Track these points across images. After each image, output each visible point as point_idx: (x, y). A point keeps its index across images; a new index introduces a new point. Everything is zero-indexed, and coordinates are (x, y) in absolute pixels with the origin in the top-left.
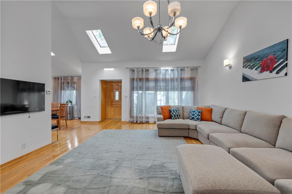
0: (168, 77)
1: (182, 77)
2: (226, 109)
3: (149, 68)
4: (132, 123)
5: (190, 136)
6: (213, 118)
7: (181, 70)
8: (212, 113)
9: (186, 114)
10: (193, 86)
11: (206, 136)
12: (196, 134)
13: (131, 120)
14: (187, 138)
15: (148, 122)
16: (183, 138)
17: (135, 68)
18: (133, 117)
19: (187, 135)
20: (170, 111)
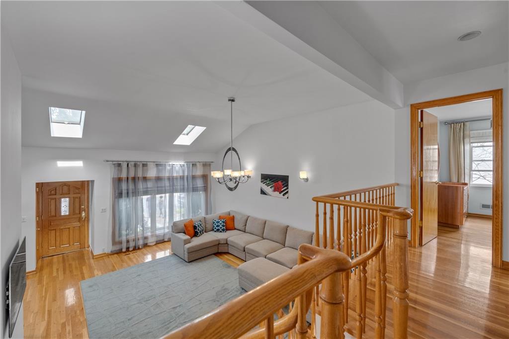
0: (175, 175)
1: (193, 174)
2: (248, 217)
3: (147, 162)
4: (119, 252)
5: (219, 251)
6: (236, 226)
7: (193, 164)
8: (234, 221)
9: (209, 226)
10: (205, 185)
11: (242, 249)
12: (226, 248)
13: (117, 248)
14: (218, 254)
15: (147, 244)
16: (213, 255)
17: (123, 161)
18: (121, 243)
19: (216, 251)
20: (195, 227)
